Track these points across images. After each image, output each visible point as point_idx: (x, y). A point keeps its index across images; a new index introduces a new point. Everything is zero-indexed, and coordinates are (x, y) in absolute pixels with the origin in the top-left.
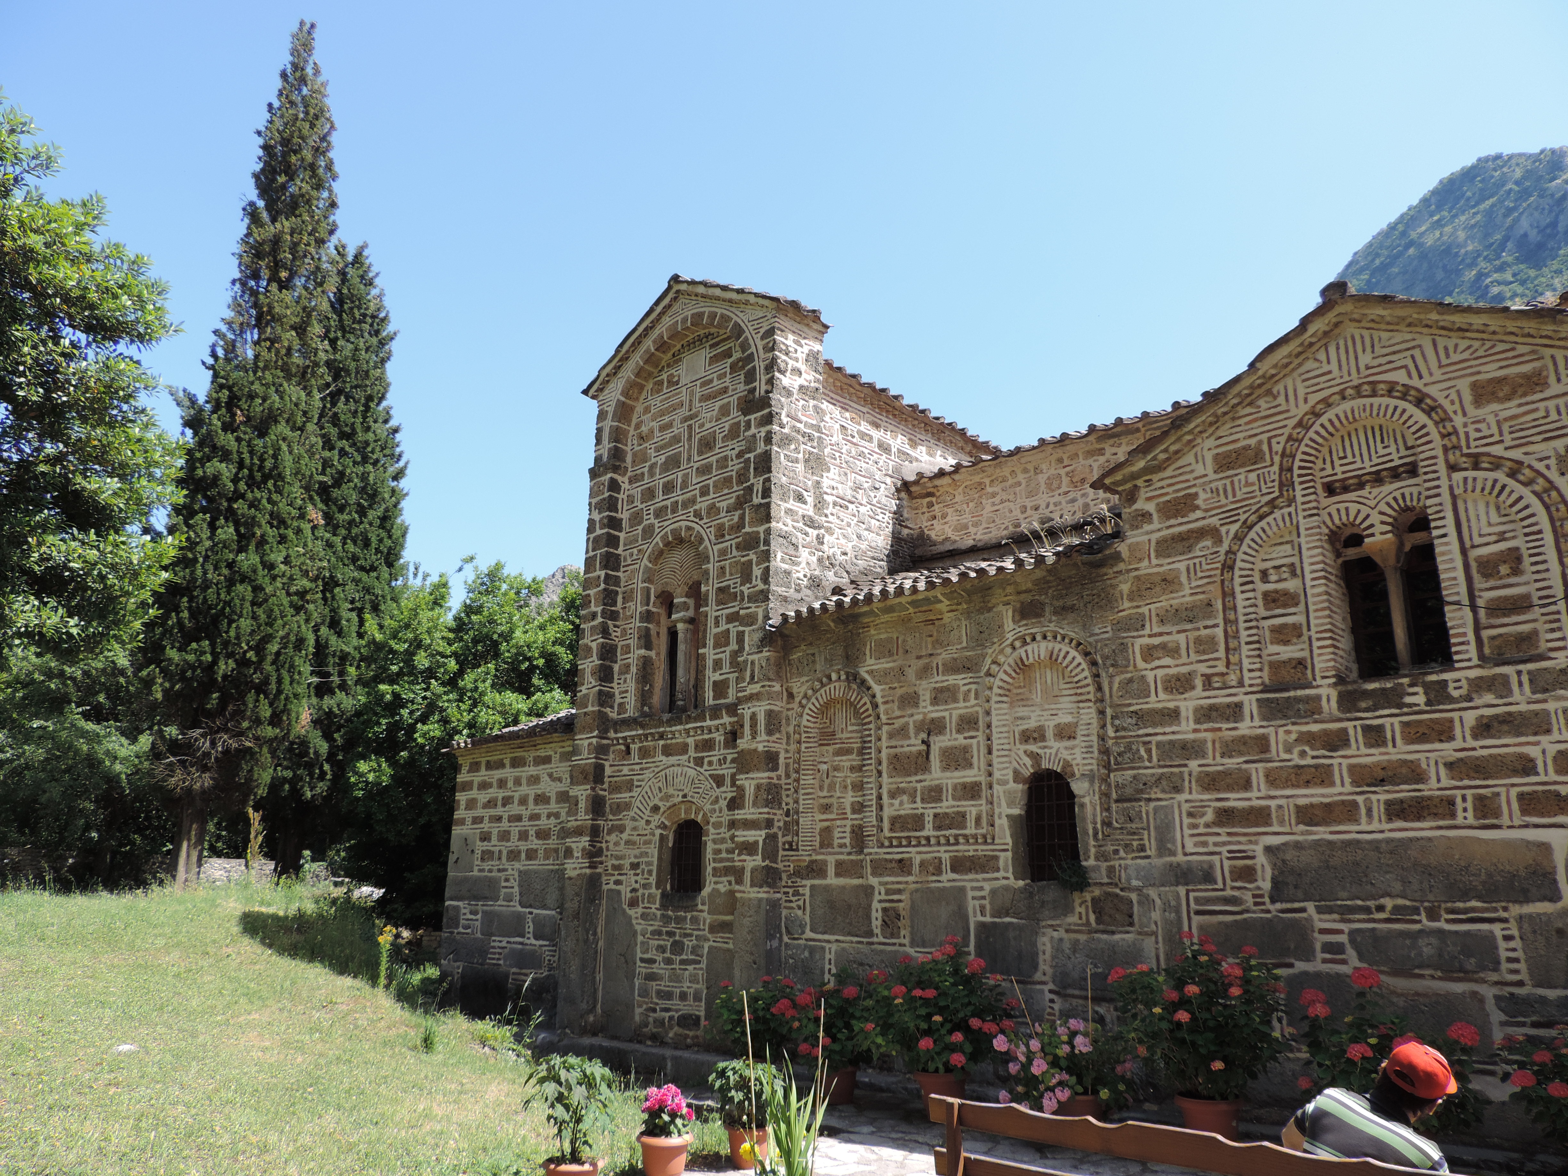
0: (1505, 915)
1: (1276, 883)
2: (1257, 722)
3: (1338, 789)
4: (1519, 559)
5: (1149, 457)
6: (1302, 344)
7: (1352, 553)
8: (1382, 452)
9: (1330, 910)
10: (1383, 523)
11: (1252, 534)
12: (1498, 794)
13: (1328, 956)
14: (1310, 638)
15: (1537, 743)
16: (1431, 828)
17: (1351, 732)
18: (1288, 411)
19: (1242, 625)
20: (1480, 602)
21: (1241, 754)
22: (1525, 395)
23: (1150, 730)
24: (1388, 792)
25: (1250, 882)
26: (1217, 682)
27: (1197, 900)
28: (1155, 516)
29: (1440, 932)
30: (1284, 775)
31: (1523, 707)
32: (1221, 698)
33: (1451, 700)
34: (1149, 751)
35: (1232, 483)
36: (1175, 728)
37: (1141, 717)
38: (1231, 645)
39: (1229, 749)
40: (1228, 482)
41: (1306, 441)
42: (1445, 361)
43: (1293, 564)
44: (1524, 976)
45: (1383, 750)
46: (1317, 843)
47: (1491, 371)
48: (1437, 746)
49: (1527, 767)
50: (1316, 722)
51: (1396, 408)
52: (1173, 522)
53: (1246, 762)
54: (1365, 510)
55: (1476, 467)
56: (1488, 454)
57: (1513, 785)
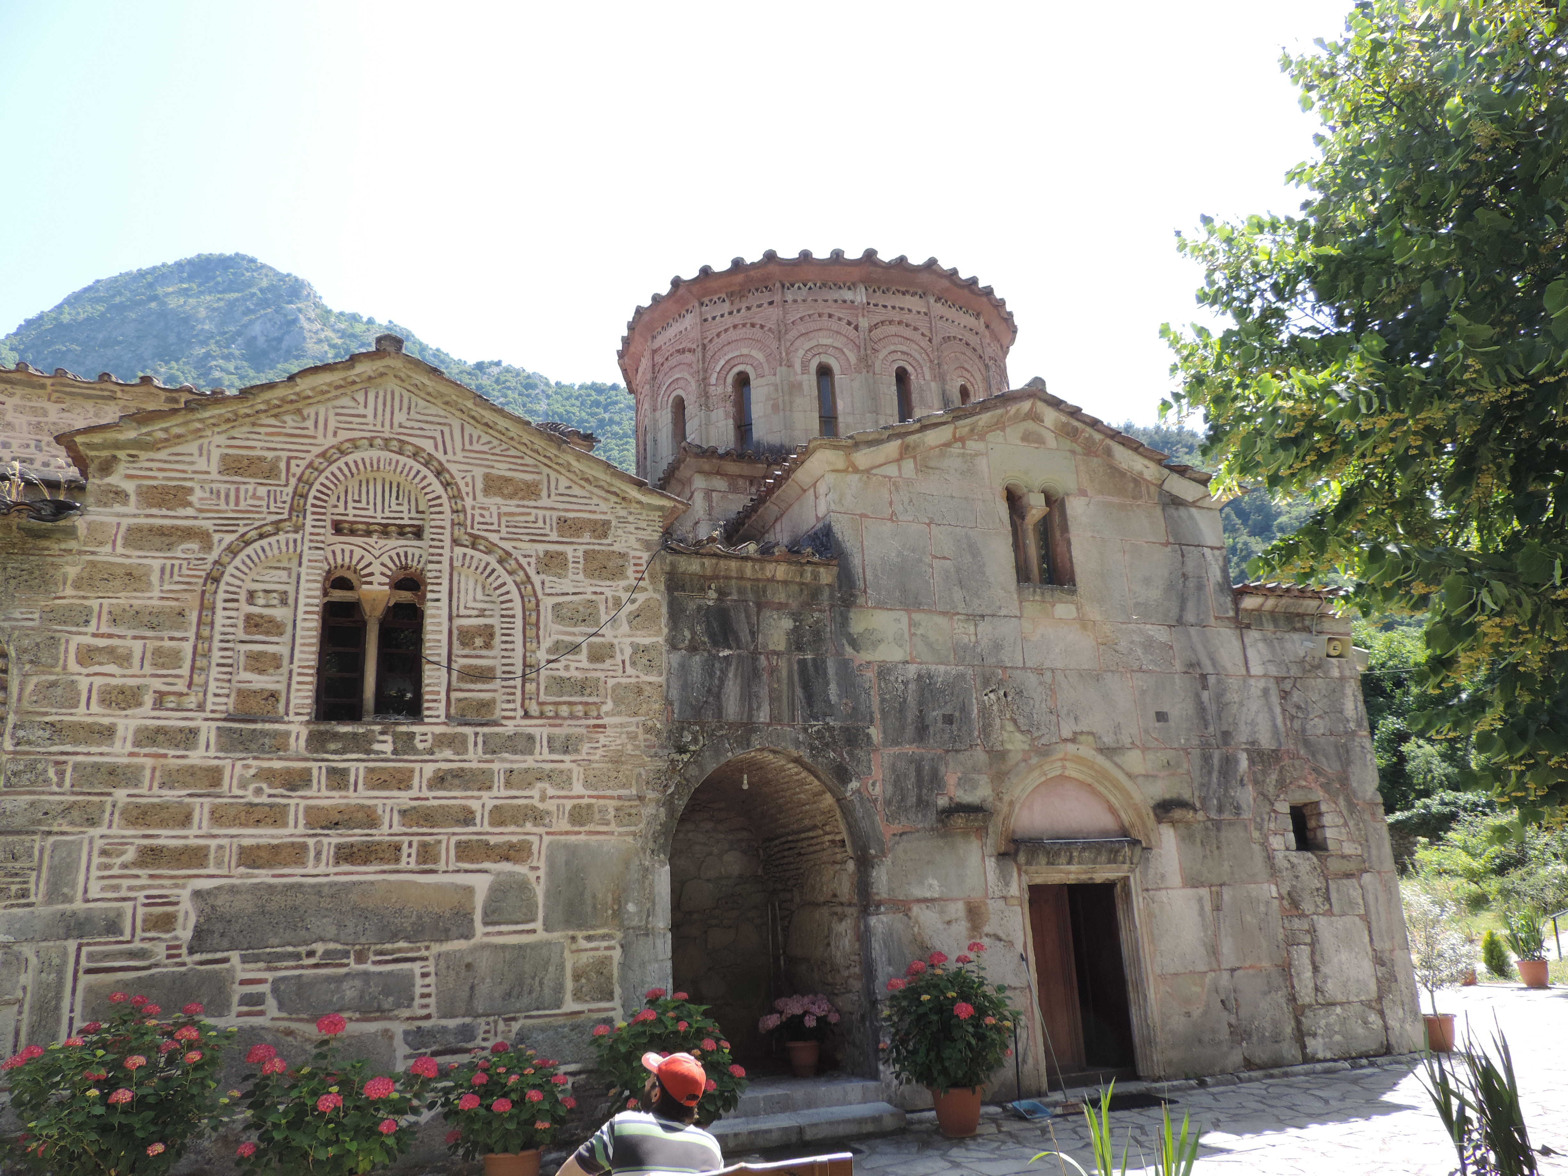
0: (424, 953)
1: (199, 933)
2: (212, 753)
3: (290, 830)
4: (492, 636)
5: (144, 430)
6: (344, 379)
7: (338, 595)
8: (394, 507)
9: (256, 959)
10: (383, 574)
11: (249, 550)
12: (440, 842)
13: (245, 1009)
14: (291, 672)
15: (479, 798)
16: (376, 873)
17: (315, 773)
18: (315, 437)
19: (216, 644)
20: (454, 666)
21: (185, 785)
22: (523, 498)
23: (68, 748)
24: (341, 835)
25: (168, 931)
26: (171, 702)
27: (91, 957)
28: (133, 498)
29: (366, 974)
30: (233, 812)
31: (474, 765)
32: (173, 721)
33: (416, 751)
34: (61, 774)
35: (237, 490)
36: (104, 749)
37: (57, 731)
38: (198, 664)
39: (170, 780)
40: (233, 488)
41: (327, 473)
42: (467, 447)
43: (285, 592)
44: (432, 1010)
45: (343, 793)
46: (256, 887)
47: (502, 469)
48: (395, 793)
49: (467, 818)
50: (280, 759)
51: (418, 472)
52: (154, 511)
53: (190, 795)
54: (368, 558)
55: (474, 546)
56: (486, 539)
57: (454, 834)
